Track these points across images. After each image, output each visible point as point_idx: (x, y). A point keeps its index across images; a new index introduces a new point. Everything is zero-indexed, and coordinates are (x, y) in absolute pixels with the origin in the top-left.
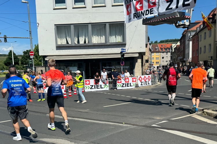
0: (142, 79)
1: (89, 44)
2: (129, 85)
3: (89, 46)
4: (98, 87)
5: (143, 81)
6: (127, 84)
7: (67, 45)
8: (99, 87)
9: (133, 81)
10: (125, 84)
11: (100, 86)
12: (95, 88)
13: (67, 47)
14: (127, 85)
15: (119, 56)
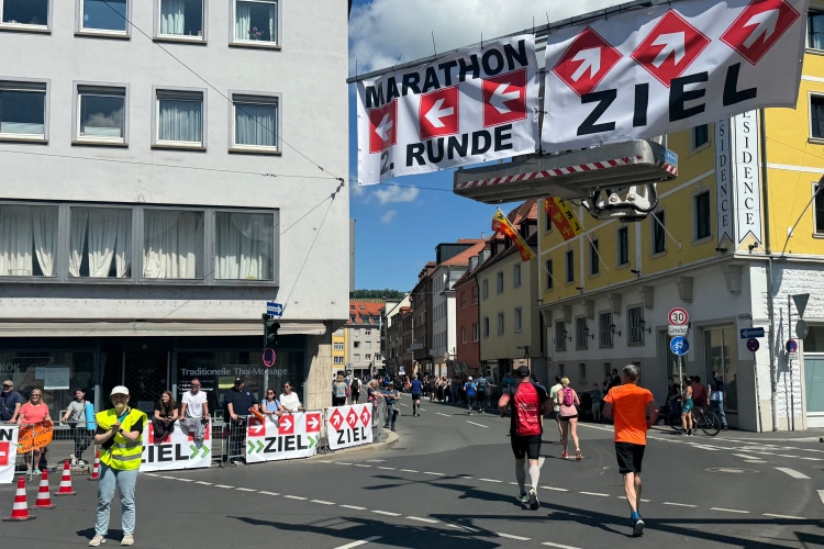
0: (341, 419)
1: (130, 281)
2: (295, 445)
3: (127, 287)
4: (165, 456)
5: (345, 426)
6: (287, 438)
7: (37, 280)
8: (170, 452)
9: (309, 429)
10: (280, 439)
11: (173, 449)
12: (151, 460)
13: (32, 285)
14: (287, 443)
15: (258, 330)
